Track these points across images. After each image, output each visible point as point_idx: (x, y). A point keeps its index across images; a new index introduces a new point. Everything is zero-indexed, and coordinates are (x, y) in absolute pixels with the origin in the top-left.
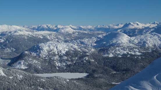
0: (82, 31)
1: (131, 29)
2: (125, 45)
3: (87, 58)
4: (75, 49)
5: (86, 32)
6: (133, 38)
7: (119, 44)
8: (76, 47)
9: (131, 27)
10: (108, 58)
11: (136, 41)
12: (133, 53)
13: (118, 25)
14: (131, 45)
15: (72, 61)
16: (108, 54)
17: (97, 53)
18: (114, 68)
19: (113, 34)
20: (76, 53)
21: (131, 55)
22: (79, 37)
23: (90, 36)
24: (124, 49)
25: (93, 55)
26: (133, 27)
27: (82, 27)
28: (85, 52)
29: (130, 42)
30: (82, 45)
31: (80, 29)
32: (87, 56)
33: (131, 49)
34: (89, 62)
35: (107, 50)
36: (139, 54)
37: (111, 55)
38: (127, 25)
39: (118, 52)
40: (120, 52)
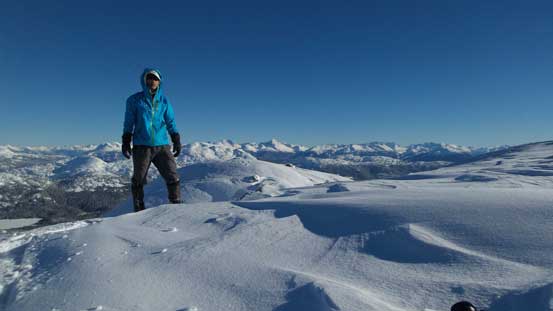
0: (29, 155)
1: (110, 153)
2: (100, 174)
3: (39, 196)
4: (17, 182)
5: (37, 156)
6: (111, 165)
7: (91, 172)
8: (19, 179)
9: (108, 149)
10: (73, 193)
11: (116, 169)
12: (112, 185)
13: (89, 146)
14: (109, 173)
15: (12, 201)
16: (74, 187)
17: (55, 186)
18: (83, 207)
19: (82, 159)
20: (18, 188)
21: (109, 188)
22: (25, 164)
23: (43, 162)
24: (98, 180)
25: (49, 191)
26: (111, 150)
27: (29, 148)
28: (36, 187)
29: (107, 169)
30: (31, 176)
31: (27, 151)
32: (39, 192)
33: (108, 179)
34: (43, 201)
35: (72, 182)
36: (120, 186)
37: (78, 190)
38: (101, 147)
39: (90, 185)
40: (93, 184)
